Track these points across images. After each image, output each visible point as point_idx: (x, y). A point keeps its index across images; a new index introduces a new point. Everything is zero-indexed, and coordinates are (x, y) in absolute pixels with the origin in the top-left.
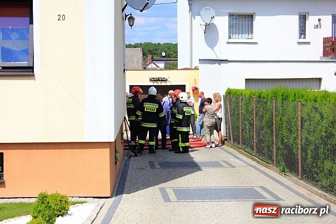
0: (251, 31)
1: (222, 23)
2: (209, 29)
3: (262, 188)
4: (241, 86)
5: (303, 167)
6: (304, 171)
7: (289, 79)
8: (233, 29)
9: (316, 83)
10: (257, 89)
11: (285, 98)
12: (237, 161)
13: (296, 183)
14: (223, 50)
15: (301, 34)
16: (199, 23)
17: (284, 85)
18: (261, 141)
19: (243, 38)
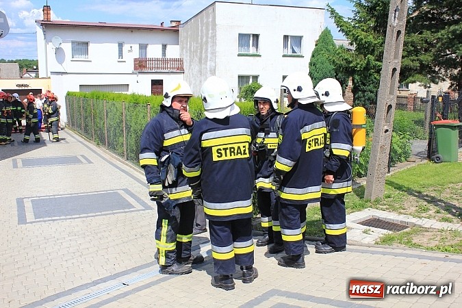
0: (87, 52)
1: (67, 48)
2: (58, 51)
3: (82, 156)
4: (77, 89)
5: (108, 142)
6: (109, 145)
7: (113, 85)
8: (74, 51)
9: (125, 88)
10: (88, 92)
11: (98, 98)
12: (72, 139)
13: (104, 151)
14: (68, 65)
15: (119, 56)
16: (51, 47)
17: (98, 89)
18: (87, 126)
19: (82, 58)
